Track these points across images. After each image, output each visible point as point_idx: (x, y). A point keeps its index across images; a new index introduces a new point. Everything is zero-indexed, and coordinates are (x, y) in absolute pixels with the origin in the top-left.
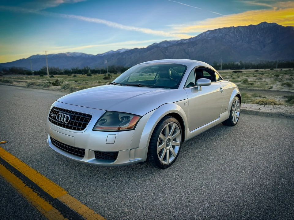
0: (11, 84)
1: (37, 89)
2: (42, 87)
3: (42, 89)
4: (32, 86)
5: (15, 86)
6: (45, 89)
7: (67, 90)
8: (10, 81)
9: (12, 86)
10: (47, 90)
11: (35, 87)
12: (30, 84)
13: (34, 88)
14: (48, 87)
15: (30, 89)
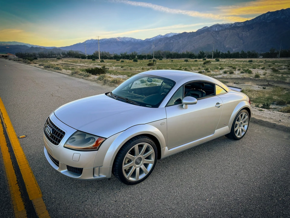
0: (60, 71)
1: (78, 78)
2: (83, 76)
3: (82, 78)
4: (75, 74)
5: (62, 73)
6: (85, 79)
7: (102, 81)
8: (60, 68)
9: (60, 73)
10: (86, 79)
11: (77, 75)
12: (73, 73)
13: (76, 77)
14: (87, 77)
15: (73, 78)
